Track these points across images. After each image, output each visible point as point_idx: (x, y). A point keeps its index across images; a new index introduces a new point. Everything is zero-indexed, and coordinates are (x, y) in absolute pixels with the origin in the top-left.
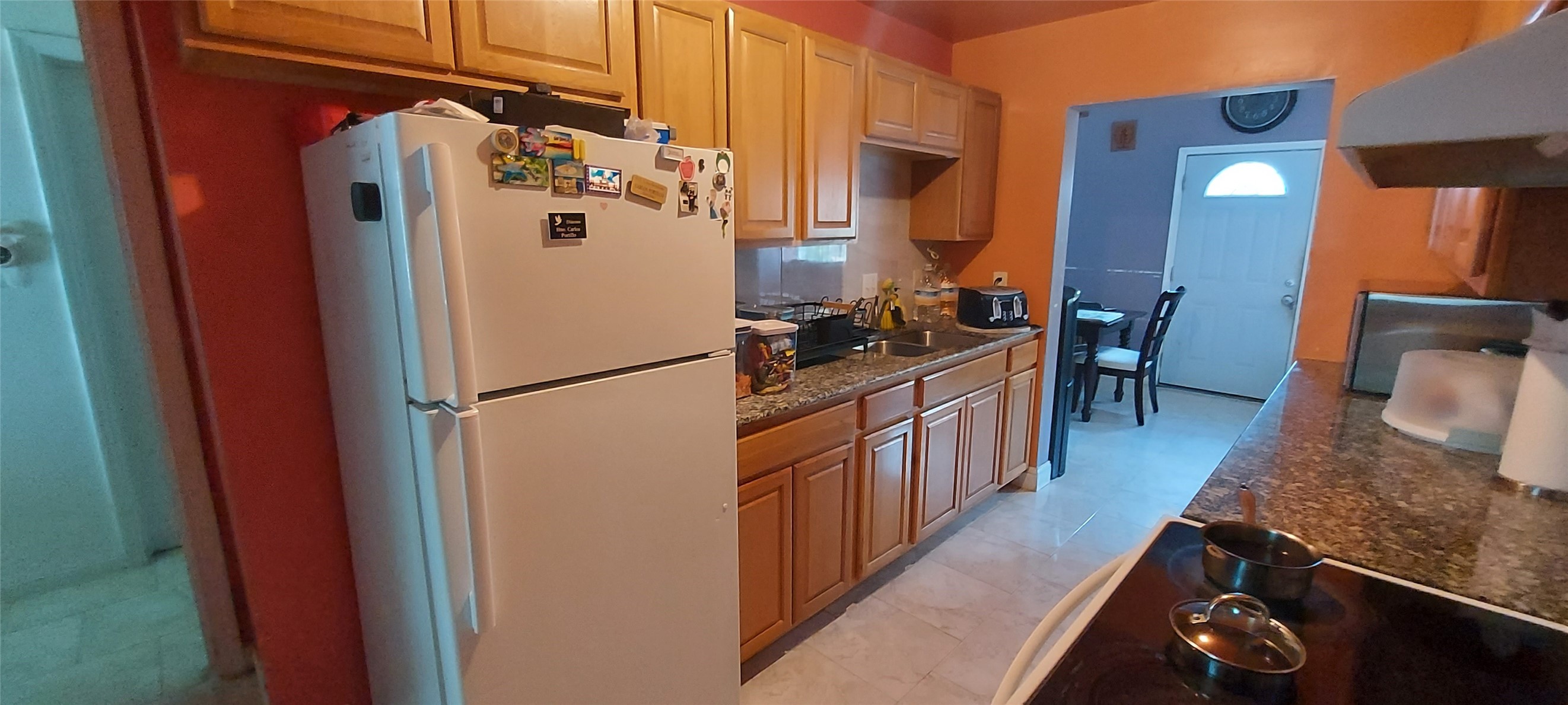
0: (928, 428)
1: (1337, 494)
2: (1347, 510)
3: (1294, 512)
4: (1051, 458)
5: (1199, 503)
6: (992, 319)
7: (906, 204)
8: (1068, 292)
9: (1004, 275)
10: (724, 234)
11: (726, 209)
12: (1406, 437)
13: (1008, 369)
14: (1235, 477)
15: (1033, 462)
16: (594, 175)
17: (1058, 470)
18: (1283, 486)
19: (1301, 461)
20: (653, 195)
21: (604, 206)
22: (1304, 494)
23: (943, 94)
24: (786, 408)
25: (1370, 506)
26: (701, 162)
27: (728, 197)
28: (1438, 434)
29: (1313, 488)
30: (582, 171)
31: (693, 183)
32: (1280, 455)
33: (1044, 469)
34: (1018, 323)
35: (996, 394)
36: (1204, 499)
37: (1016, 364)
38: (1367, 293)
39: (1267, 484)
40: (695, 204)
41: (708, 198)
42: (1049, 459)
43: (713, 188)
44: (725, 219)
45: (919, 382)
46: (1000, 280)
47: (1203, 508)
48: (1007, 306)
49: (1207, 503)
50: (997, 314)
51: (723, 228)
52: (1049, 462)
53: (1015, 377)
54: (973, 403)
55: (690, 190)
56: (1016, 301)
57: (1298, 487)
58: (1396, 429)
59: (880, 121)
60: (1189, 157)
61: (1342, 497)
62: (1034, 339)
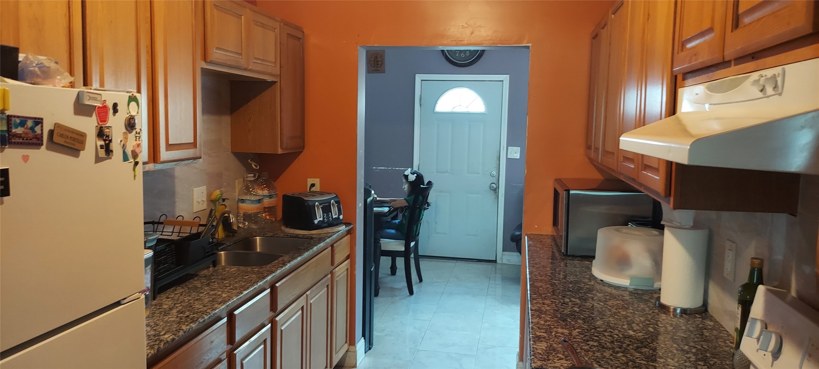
0: (282, 331)
1: (598, 332)
2: (610, 343)
3: (587, 351)
4: (364, 335)
5: (536, 357)
6: (316, 222)
7: (227, 119)
8: (367, 193)
9: (317, 181)
10: (135, 176)
11: (137, 150)
12: (610, 285)
13: (332, 263)
14: (544, 332)
15: (352, 342)
16: (16, 127)
17: (369, 345)
18: (570, 333)
19: (570, 313)
20: (73, 142)
21: (26, 158)
22: (584, 337)
23: (263, 26)
24: (173, 339)
25: (619, 337)
26: (115, 106)
27: (138, 138)
28: (624, 282)
29: (586, 331)
30: (5, 122)
31: (108, 127)
32: (557, 311)
33: (361, 344)
34: (336, 223)
35: (325, 288)
36: (537, 353)
37: (337, 260)
38: (568, 191)
39: (562, 333)
40: (111, 149)
41: (121, 141)
42: (363, 336)
43: (125, 131)
44: (136, 161)
45: (273, 288)
46: (313, 185)
47: (540, 360)
48: (327, 209)
49: (540, 356)
50: (319, 217)
51: (134, 170)
52: (363, 338)
53: (337, 269)
54: (311, 299)
55: (105, 134)
56: (333, 204)
57: (578, 332)
58: (602, 281)
59: (218, 48)
60: (423, 81)
61: (603, 334)
62: (347, 235)
